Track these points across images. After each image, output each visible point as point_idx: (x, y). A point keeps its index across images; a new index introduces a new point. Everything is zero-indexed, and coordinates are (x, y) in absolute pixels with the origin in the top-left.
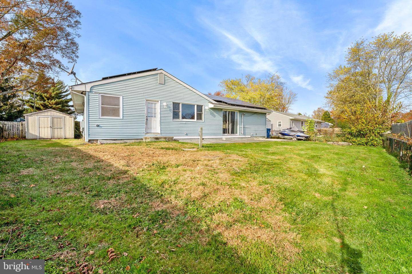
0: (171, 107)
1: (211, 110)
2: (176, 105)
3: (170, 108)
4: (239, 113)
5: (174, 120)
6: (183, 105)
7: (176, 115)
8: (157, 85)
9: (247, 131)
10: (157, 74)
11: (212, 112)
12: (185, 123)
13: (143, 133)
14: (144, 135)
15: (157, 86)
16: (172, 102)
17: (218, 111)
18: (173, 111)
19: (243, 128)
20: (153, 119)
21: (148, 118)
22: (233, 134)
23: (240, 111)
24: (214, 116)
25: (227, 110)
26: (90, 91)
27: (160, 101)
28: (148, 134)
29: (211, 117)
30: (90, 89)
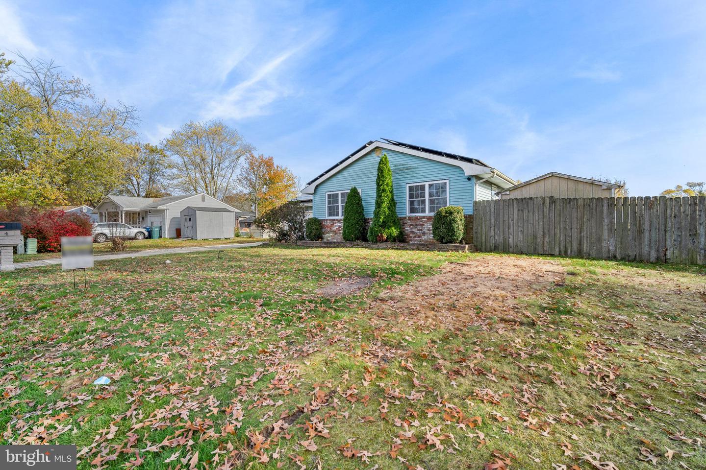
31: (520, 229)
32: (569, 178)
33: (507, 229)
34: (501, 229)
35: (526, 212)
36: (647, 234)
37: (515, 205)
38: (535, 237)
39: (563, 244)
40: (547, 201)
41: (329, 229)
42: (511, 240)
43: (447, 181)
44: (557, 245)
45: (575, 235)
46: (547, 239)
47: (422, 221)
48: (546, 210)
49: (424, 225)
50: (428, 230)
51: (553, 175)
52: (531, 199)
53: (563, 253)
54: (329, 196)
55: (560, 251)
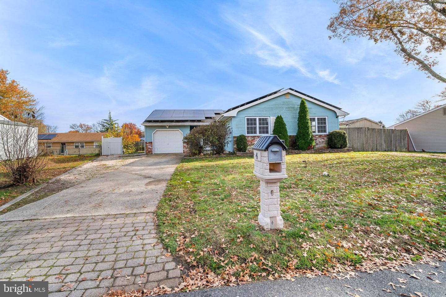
31: (358, 141)
32: (370, 121)
33: (353, 141)
34: (351, 141)
35: (360, 134)
36: (393, 142)
37: (356, 131)
38: (363, 144)
39: (372, 147)
40: (367, 129)
41: (250, 143)
42: (355, 146)
43: (327, 117)
44: (370, 147)
45: (375, 143)
46: (367, 145)
47: (316, 138)
48: (367, 133)
49: (317, 139)
50: (319, 142)
51: (366, 119)
52: (361, 128)
53: (372, 150)
54: (248, 120)
55: (371, 150)
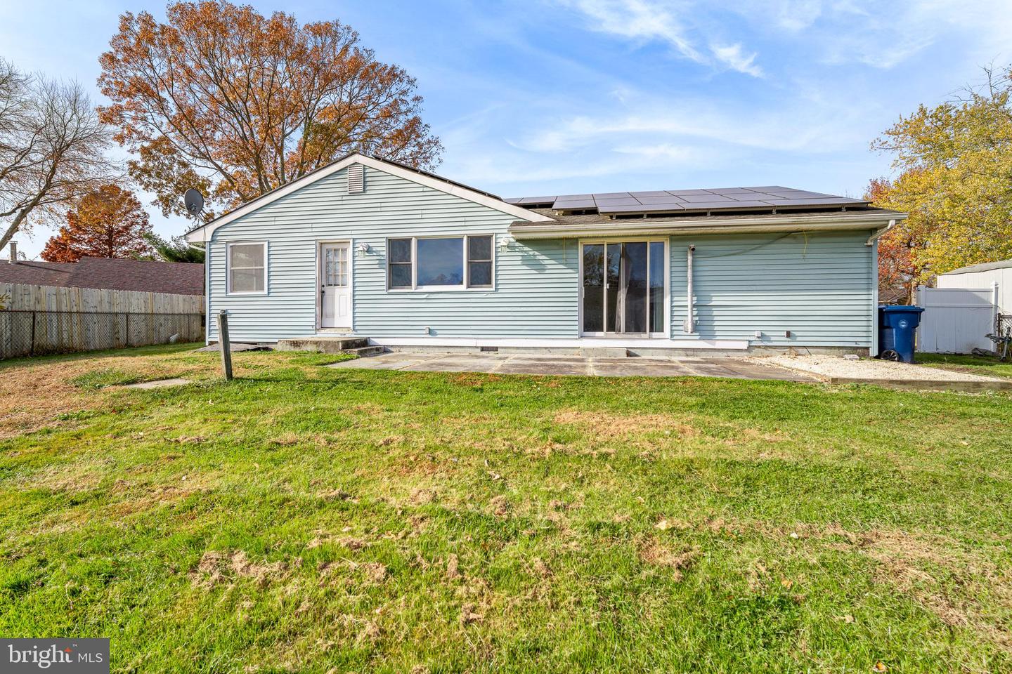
0: (381, 253)
1: (526, 249)
2: (398, 247)
3: (379, 258)
4: (671, 247)
5: (391, 291)
6: (421, 242)
7: (398, 276)
8: (344, 198)
9: (720, 320)
10: (345, 169)
11: (531, 253)
12: (425, 296)
13: (311, 328)
14: (314, 332)
15: (344, 202)
16: (384, 240)
17: (555, 247)
18: (390, 265)
19: (689, 307)
20: (338, 290)
21: (327, 289)
22: (636, 335)
23: (675, 238)
24: (540, 268)
25: (602, 240)
26: (212, 241)
27: (351, 241)
28: (323, 331)
29: (525, 272)
30: (213, 236)
